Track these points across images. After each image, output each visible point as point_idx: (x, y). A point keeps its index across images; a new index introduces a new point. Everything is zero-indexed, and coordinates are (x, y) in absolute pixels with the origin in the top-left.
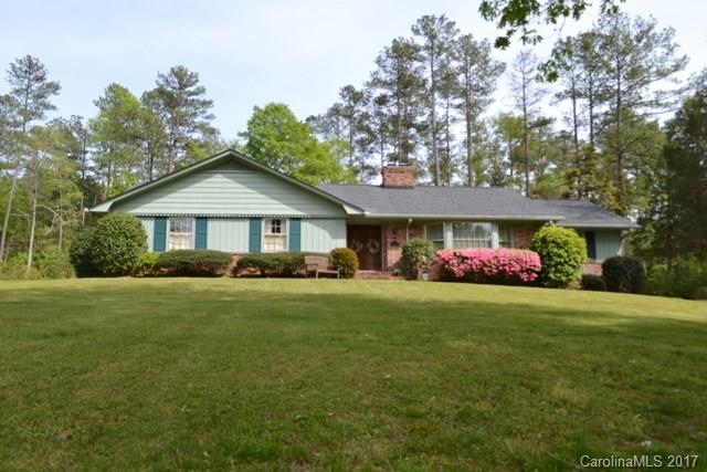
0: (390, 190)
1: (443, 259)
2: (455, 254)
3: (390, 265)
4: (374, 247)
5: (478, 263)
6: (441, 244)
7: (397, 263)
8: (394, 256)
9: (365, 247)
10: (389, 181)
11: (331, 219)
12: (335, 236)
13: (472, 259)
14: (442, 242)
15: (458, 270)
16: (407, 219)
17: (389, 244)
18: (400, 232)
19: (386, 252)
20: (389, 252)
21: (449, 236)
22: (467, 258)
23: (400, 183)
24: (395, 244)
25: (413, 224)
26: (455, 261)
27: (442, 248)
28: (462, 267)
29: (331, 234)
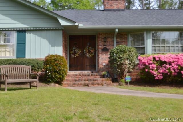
0: (108, 12)
1: (144, 64)
2: (154, 58)
3: (101, 66)
4: (89, 52)
5: (176, 67)
6: (142, 50)
7: (107, 65)
8: (103, 59)
9: (83, 52)
10: (108, 6)
11: (50, 30)
12: (53, 44)
13: (170, 63)
14: (144, 47)
15: (157, 73)
16: (114, 29)
17: (100, 50)
18: (109, 40)
19: (98, 56)
20: (100, 56)
21: (149, 43)
22: (165, 62)
23: (115, 8)
24: (105, 50)
25: (119, 33)
26: (155, 66)
27: (144, 54)
28: (161, 70)
29: (50, 43)
